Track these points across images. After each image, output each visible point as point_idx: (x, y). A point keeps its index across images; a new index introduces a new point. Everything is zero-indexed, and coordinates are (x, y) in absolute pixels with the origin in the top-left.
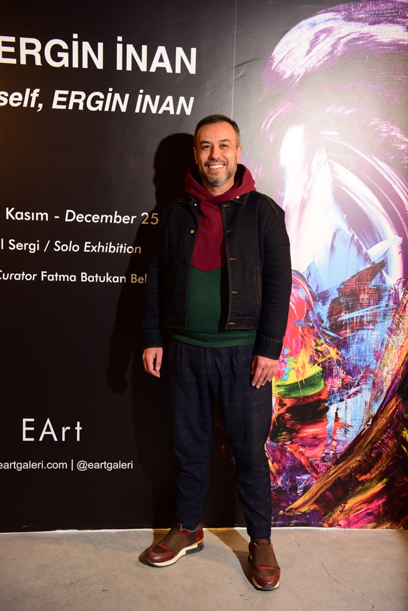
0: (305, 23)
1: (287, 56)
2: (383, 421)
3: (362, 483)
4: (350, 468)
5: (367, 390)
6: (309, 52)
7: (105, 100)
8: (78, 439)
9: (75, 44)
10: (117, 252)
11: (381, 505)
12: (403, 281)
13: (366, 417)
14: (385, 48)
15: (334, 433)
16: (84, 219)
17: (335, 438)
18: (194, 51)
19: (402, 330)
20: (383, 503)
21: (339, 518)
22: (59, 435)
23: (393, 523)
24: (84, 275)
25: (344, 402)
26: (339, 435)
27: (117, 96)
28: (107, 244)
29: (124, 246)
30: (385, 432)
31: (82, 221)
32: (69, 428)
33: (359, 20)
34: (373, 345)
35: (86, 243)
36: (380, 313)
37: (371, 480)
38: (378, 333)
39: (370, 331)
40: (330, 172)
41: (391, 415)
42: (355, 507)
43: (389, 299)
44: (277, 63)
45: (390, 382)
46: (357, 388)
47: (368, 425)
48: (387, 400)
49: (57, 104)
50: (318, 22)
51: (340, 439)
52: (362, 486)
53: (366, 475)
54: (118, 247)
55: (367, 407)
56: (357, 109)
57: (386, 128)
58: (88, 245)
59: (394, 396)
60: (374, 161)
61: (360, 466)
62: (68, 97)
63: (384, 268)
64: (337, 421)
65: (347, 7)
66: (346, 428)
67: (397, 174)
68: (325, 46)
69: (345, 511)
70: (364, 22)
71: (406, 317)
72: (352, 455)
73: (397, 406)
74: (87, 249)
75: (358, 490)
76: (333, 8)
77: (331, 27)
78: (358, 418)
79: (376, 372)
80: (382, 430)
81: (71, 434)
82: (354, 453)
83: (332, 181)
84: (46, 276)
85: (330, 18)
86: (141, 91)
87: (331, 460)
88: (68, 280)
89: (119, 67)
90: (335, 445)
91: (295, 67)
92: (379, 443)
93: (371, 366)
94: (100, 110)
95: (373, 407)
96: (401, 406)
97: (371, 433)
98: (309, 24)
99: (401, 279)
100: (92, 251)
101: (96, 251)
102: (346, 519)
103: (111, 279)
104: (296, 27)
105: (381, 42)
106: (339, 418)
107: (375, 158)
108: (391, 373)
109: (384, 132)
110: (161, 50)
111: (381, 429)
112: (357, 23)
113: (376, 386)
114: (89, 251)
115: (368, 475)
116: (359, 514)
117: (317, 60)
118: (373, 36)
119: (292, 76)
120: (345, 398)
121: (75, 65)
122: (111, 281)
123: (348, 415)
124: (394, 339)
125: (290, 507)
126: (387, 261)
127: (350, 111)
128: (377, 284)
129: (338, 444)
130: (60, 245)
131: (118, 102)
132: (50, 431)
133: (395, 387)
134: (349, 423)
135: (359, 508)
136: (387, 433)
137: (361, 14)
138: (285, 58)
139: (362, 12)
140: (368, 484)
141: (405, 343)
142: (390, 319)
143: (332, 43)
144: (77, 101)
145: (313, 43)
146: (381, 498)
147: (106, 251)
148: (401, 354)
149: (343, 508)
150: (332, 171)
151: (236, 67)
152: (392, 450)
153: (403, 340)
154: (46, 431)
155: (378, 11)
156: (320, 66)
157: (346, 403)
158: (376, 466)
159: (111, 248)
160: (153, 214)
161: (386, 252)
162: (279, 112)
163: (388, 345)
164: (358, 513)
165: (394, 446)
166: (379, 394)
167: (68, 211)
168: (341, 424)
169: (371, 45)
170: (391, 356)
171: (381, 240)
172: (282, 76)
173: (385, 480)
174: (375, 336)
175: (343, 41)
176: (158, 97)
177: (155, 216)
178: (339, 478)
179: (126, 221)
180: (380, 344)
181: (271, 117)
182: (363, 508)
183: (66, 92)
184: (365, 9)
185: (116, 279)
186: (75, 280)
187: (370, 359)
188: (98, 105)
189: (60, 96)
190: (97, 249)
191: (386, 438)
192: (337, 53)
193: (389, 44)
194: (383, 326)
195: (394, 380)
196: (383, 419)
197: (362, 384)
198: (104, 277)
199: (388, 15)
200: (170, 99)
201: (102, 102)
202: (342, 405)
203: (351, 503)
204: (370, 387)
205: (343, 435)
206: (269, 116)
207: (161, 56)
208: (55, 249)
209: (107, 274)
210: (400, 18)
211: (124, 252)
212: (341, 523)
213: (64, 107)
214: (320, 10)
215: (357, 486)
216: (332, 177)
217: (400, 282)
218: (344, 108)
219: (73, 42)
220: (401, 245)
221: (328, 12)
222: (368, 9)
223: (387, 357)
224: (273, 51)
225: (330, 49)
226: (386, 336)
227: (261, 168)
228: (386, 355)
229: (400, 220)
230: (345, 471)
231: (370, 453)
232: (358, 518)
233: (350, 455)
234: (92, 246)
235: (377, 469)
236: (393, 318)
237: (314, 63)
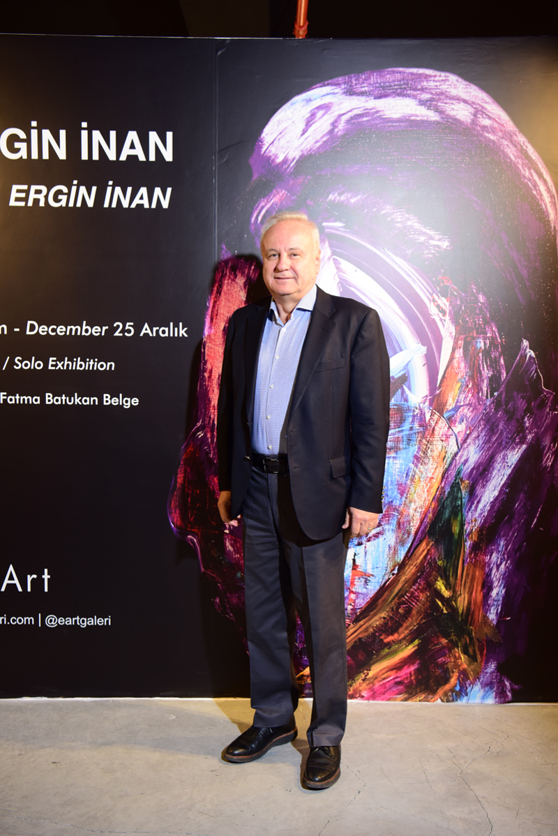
0: (298, 99)
1: (279, 137)
2: (412, 569)
3: (389, 645)
4: (373, 627)
5: (391, 532)
6: (304, 132)
7: (69, 194)
8: (46, 590)
9: (34, 133)
10: (87, 368)
11: (413, 673)
12: (430, 399)
13: (391, 565)
14: (394, 124)
15: (352, 583)
16: (48, 332)
17: (354, 590)
18: (169, 135)
19: (431, 458)
20: (415, 670)
21: (361, 688)
22: (24, 584)
23: (429, 694)
24: (49, 396)
25: (363, 546)
26: (359, 586)
27: (83, 189)
28: (75, 360)
29: (94, 361)
30: (415, 582)
31: (45, 333)
32: (35, 576)
33: (362, 94)
34: (396, 476)
35: (51, 359)
36: (402, 437)
37: (400, 641)
38: (401, 462)
39: (392, 459)
40: (336, 271)
41: (422, 561)
42: (380, 674)
43: (413, 421)
44: (267, 145)
45: (419, 522)
46: (378, 529)
47: (393, 574)
48: (415, 544)
49: (16, 201)
50: (314, 97)
51: (360, 591)
52: (388, 649)
53: (392, 635)
54: (87, 363)
55: (392, 552)
56: (365, 195)
57: (400, 217)
58: (53, 361)
59: (424, 538)
60: (388, 256)
61: (385, 624)
62: (27, 192)
63: (406, 383)
64: (355, 569)
65: (347, 80)
66: (366, 577)
67: (416, 271)
68: (322, 125)
69: (369, 679)
70: (368, 96)
71: (435, 443)
72: (375, 611)
73: (428, 550)
74: (52, 366)
75: (384, 653)
76: (330, 81)
77: (329, 103)
78: (380, 565)
79: (401, 509)
80: (410, 581)
81: (38, 583)
82: (378, 608)
83: (338, 280)
84: (5, 397)
85: (328, 92)
86: (111, 183)
87: (349, 617)
88: (31, 403)
89: (85, 156)
90: (354, 598)
91: (289, 150)
92: (407, 596)
93: (394, 502)
94: (64, 205)
95: (399, 551)
96: (433, 551)
97: (397, 584)
98: (303, 100)
99: (427, 396)
100: (57, 368)
101: (62, 368)
102: (370, 689)
103: (81, 401)
104: (288, 104)
105: (389, 118)
106: (357, 566)
107: (388, 252)
108: (420, 510)
109: (399, 222)
110: (132, 136)
111: (409, 579)
112: (360, 97)
113: (402, 526)
114: (54, 368)
115: (396, 636)
116: (385, 683)
117: (315, 140)
118: (379, 111)
119: (285, 161)
120: (364, 542)
121: (35, 156)
122: (80, 403)
123: (368, 562)
124: (422, 469)
125: (301, 674)
126: (409, 375)
127: (356, 199)
128: (398, 403)
129: (357, 597)
130: (21, 362)
131: (84, 196)
132: (13, 579)
133: (425, 528)
134: (370, 571)
135: (385, 675)
136: (417, 584)
137: (364, 87)
138: (277, 139)
139: (365, 85)
140: (396, 646)
141: (436, 474)
142: (415, 445)
143: (332, 120)
144: (37, 196)
145: (309, 123)
146: (413, 664)
147: (74, 368)
148: (431, 487)
149: (366, 676)
150: (338, 269)
151: (219, 152)
152: (424, 605)
153: (433, 470)
154: (9, 579)
155: (384, 83)
156: (319, 148)
157: (365, 547)
158: (405, 625)
159: (79, 365)
160: (128, 324)
161: (407, 365)
162: (272, 201)
163: (414, 477)
164: (384, 681)
165: (427, 600)
166: (406, 536)
167: (29, 322)
168: (360, 573)
169: (378, 122)
170: (419, 490)
171: (401, 350)
172: (273, 161)
173: (417, 642)
174: (398, 466)
175: (344, 118)
176: (129, 190)
177: (129, 326)
178: (360, 639)
179: (96, 332)
180: (405, 475)
181: (263, 207)
182: (390, 676)
183: (25, 187)
184: (368, 82)
185: (86, 401)
186: (39, 402)
187: (392, 493)
188: (61, 200)
189: (18, 191)
190: (63, 365)
191: (416, 590)
192: (338, 132)
193: (399, 120)
194: (407, 454)
195: (424, 519)
196: (412, 567)
197: (385, 524)
198: (72, 398)
199: (396, 87)
200: (143, 191)
201: (66, 196)
202: (360, 549)
203: (376, 669)
204: (394, 528)
205: (363, 586)
206: (260, 207)
207: (132, 142)
208: (15, 367)
209: (76, 394)
210: (410, 90)
211: (95, 369)
212: (364, 693)
213: (22, 204)
214: (315, 84)
215: (383, 649)
216: (338, 276)
217: (426, 400)
218: (349, 195)
219: (32, 131)
220: (426, 355)
221: (325, 86)
222: (372, 80)
223: (413, 491)
224: (262, 132)
225: (329, 128)
226: (412, 466)
227: (253, 267)
228: (412, 488)
229: (423, 325)
230: (366, 630)
231: (397, 609)
232: (385, 688)
233: (372, 611)
234: (58, 362)
235: (407, 628)
236: (419, 443)
237: (311, 144)
